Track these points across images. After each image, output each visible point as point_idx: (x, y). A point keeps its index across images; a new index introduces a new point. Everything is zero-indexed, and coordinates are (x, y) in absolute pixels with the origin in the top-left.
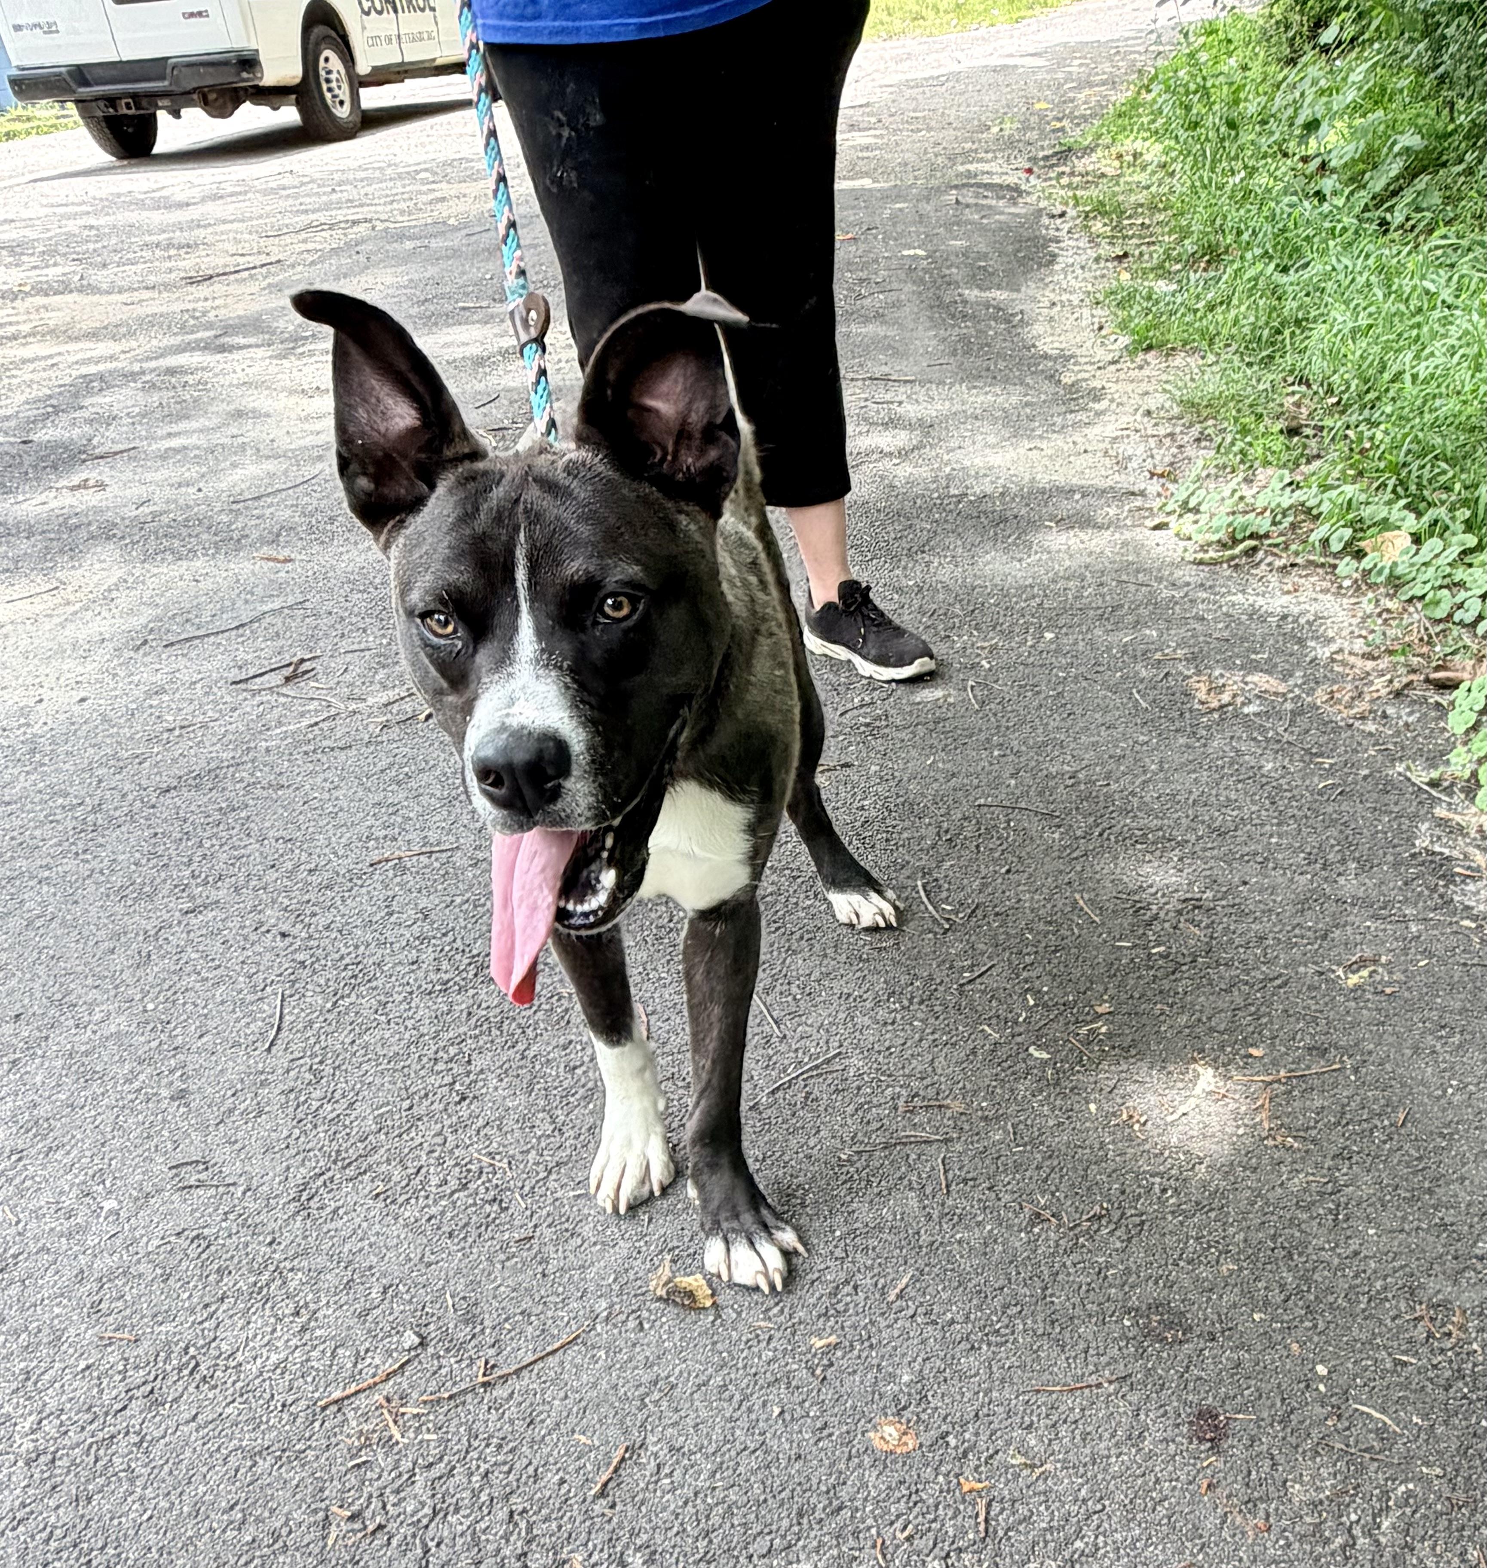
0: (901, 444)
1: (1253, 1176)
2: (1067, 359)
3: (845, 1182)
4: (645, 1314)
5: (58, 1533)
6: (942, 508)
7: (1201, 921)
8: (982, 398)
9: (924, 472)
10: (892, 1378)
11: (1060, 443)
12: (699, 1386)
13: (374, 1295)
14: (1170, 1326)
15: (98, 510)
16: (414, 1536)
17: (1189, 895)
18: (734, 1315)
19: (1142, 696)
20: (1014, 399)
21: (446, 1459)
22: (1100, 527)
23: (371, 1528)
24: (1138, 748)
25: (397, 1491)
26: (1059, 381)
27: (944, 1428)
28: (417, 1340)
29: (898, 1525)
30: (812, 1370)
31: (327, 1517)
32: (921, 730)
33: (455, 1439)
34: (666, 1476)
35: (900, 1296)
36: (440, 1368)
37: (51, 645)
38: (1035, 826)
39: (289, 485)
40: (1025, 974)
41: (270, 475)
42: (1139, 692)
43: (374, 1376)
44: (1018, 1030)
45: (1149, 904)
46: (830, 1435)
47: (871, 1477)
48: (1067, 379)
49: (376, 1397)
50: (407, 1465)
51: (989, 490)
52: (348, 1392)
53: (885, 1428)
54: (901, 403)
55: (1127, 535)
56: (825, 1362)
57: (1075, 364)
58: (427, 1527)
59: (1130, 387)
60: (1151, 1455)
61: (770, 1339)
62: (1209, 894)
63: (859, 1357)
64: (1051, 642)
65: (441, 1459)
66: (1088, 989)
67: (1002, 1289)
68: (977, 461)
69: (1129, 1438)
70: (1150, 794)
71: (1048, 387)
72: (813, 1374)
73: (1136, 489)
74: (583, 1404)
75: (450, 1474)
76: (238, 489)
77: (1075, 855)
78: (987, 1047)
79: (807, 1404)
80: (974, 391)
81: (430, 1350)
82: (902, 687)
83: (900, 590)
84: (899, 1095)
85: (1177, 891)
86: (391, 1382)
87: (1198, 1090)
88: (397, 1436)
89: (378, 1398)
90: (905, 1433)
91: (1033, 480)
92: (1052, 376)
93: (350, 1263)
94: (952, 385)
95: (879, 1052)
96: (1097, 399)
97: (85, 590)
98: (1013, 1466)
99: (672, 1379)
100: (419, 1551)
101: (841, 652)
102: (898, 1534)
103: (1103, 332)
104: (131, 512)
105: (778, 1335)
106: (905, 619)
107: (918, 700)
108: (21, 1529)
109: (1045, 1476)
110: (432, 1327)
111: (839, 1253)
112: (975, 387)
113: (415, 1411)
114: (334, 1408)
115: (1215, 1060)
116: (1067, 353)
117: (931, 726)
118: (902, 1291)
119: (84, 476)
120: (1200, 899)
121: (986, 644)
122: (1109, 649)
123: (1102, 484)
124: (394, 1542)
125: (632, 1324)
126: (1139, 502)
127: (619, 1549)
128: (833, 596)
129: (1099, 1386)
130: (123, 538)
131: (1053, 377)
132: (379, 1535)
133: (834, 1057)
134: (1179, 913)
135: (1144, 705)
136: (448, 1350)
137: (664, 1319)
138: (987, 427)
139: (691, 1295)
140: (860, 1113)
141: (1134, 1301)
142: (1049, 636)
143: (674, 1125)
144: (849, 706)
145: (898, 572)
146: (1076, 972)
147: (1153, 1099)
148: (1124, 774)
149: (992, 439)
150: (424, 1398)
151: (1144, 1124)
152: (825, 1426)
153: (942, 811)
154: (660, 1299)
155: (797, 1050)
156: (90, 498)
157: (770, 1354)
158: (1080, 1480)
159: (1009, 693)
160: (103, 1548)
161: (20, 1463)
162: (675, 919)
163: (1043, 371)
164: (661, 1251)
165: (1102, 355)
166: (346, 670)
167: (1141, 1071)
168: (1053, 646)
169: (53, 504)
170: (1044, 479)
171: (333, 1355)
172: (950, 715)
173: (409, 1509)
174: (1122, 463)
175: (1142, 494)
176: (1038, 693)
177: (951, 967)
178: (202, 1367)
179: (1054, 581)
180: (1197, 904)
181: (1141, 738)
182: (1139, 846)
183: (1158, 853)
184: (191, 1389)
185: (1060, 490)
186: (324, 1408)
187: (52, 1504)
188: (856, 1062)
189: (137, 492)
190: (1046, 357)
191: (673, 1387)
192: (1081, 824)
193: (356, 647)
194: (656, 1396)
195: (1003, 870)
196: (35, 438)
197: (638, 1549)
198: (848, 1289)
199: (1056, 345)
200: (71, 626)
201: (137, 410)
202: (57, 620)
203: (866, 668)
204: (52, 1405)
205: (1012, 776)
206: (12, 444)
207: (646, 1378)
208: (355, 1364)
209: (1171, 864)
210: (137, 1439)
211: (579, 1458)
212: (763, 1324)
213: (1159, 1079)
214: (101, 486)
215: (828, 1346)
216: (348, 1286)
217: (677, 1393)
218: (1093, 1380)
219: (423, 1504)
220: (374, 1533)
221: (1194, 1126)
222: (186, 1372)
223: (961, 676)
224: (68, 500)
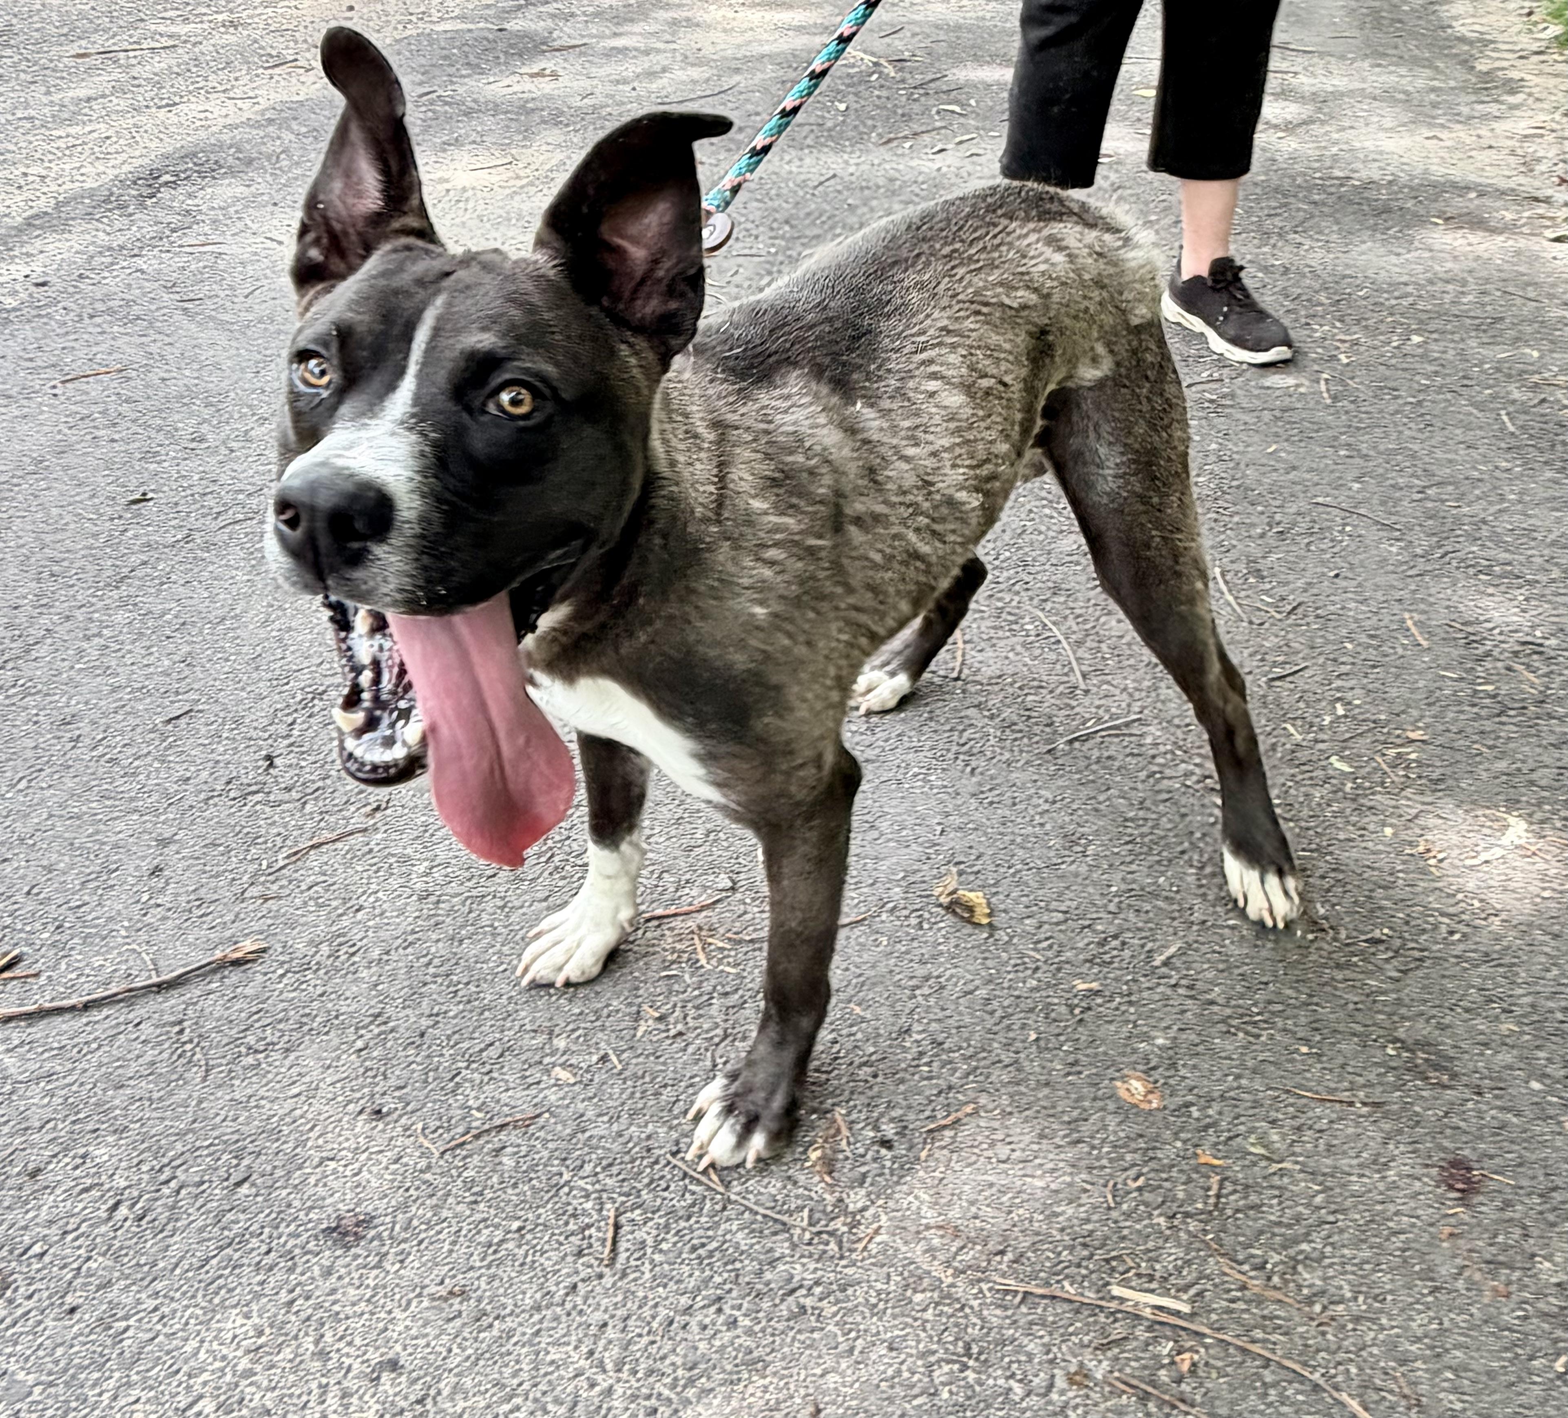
0: (1289, 117)
1: (1553, 943)
2: (1486, 43)
3: (1127, 843)
4: (926, 915)
5: (436, 962)
6: (1322, 189)
7: (1538, 669)
8: (1384, 78)
9: (1309, 149)
10: (1146, 1038)
11: (1462, 134)
12: (967, 993)
13: (698, 836)
14: (1437, 1067)
15: (550, 98)
16: (707, 1050)
17: (1529, 639)
18: (1006, 938)
19: (1511, 419)
20: (1420, 83)
21: (740, 992)
22: (1493, 231)
23: (672, 1032)
24: (1498, 474)
25: (698, 1008)
26: (1473, 68)
27: (1189, 1098)
28: (730, 884)
29: (1132, 1172)
30: (1072, 1008)
31: (638, 1012)
32: (1267, 416)
33: (750, 978)
34: (926, 1064)
35: (1166, 963)
36: (745, 913)
37: (501, 212)
38: (1372, 534)
39: (708, 92)
40: (1338, 683)
41: (694, 82)
42: (1508, 414)
43: (690, 904)
44: (1321, 736)
45: (1485, 639)
46: (1080, 1073)
47: (1112, 1122)
48: (1482, 66)
49: (690, 924)
50: (707, 987)
51: (1376, 176)
52: (668, 912)
53: (1133, 1082)
54: (1296, 73)
55: (1522, 243)
56: (1084, 1004)
57: (1493, 50)
58: (717, 1045)
59: (1552, 82)
60: (1394, 1186)
61: (1037, 969)
62: (1553, 642)
63: (1117, 1009)
64: (1419, 346)
65: (737, 990)
66: (1403, 712)
67: (1266, 984)
68: (1367, 144)
69: (1375, 1162)
70: (1504, 525)
71: (1460, 74)
72: (1071, 1012)
73: (1539, 194)
74: (862, 979)
75: (742, 1006)
76: (664, 93)
77: (1410, 573)
78: (1288, 746)
79: (1062, 1038)
80: (1377, 70)
81: (738, 896)
82: (1253, 370)
83: (1265, 269)
84: (1192, 773)
85: (1516, 631)
86: (704, 914)
87: (1505, 841)
88: (703, 961)
89: (691, 924)
90: (1151, 1092)
91: (1426, 171)
92: (1466, 61)
93: (682, 803)
94: (1353, 60)
95: (1178, 727)
96: (1513, 92)
97: (533, 167)
98: (1251, 1153)
99: (942, 980)
100: (708, 1063)
101: (1196, 324)
102: (1129, 1182)
103: (1534, 18)
104: (576, 102)
105: (1045, 968)
106: (1266, 300)
107: (1267, 384)
108: (410, 950)
109: (1282, 1173)
110: (742, 876)
111: (1112, 907)
112: (1379, 65)
113: (721, 944)
114: (655, 923)
115: (1530, 815)
116: (1488, 37)
117: (1278, 413)
118: (1169, 958)
119: (543, 66)
120: (1541, 645)
121: (1348, 338)
122: (1482, 363)
123: (1504, 184)
124: (690, 1049)
125: (914, 921)
126: (1541, 209)
127: (875, 1114)
128: (1204, 270)
129: (1351, 1104)
130: (567, 125)
131: (1467, 64)
132: (679, 1040)
133: (1134, 721)
134: (1516, 654)
135: (1512, 429)
136: (754, 900)
137: (942, 925)
138: (1387, 111)
139: (971, 909)
140: (1151, 780)
141: (1401, 1033)
142: (1416, 339)
143: (975, 751)
144: (1198, 379)
145: (1266, 249)
146: (1393, 692)
147: (1455, 839)
148: (1479, 498)
149: (1388, 123)
150: (729, 935)
151: (1441, 861)
152: (1075, 1063)
153: (1278, 503)
154: (940, 905)
155: (1099, 707)
156: (546, 86)
157: (1035, 983)
158: (1316, 1188)
159: (1365, 393)
160: (467, 984)
161: (415, 898)
162: (1002, 557)
163: (1456, 55)
164: (949, 862)
165: (1526, 43)
166: (736, 272)
167: (1447, 806)
168: (1420, 351)
169: (517, 88)
170: (1438, 171)
171: (660, 878)
172: (1299, 405)
173: (706, 1026)
174: (1528, 165)
175: (1547, 200)
176: (1396, 397)
177: (1262, 660)
178: (556, 859)
179: (1431, 282)
180: (1537, 649)
181: (1504, 464)
182: (1482, 577)
183: (1502, 588)
184: (546, 874)
185: (1454, 185)
186: (648, 920)
187: (434, 937)
188: (1154, 730)
189: (584, 84)
190: (1462, 39)
191: (942, 988)
192: (1422, 544)
193: (747, 252)
194: (926, 991)
195: (1332, 574)
196: (507, 26)
197: (892, 1120)
198: (1115, 943)
199: (1477, 28)
200: (517, 198)
201: (591, 9)
202: (508, 191)
203: (1217, 344)
204: (442, 857)
205: (1357, 480)
206: (489, 30)
207: (921, 971)
208: (677, 890)
209: (1516, 603)
210: (501, 903)
211: (851, 1026)
212: (1032, 953)
213: (1465, 820)
214: (555, 75)
215: (1090, 990)
216: (679, 821)
217: (945, 993)
218: (1345, 1096)
219: (717, 1025)
220: (674, 1037)
221: (1495, 875)
222: (543, 859)
223: (1316, 368)
224: (528, 85)
